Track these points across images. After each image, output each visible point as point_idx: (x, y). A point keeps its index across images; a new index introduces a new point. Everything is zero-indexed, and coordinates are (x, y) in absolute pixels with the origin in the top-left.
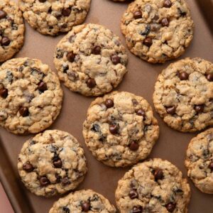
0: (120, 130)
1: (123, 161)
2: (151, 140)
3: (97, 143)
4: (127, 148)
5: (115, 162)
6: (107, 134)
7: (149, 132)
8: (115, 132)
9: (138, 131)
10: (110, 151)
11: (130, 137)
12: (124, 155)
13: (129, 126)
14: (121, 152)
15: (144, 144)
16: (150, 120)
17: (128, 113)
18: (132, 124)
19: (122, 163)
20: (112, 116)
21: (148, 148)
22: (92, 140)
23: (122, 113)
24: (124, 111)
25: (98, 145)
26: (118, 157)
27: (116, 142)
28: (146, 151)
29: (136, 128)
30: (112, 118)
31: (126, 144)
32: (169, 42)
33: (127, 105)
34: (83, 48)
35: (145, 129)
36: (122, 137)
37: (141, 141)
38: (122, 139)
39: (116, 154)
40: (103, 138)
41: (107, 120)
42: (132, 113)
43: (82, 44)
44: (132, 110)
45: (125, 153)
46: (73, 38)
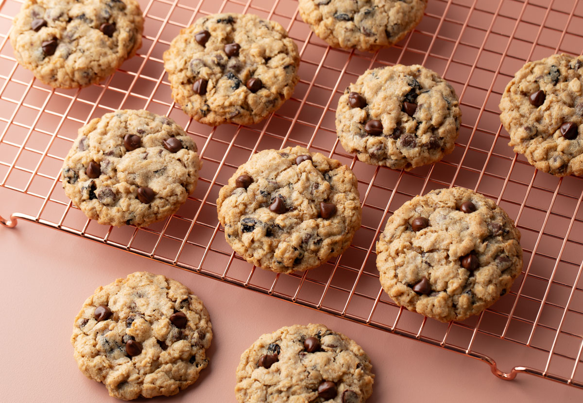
0: (288, 202)
1: (326, 242)
2: (348, 186)
3: (266, 241)
4: (319, 220)
5: (316, 252)
6: (272, 219)
7: (335, 178)
8: (283, 208)
9: (318, 184)
10: (294, 239)
11: (311, 201)
12: (322, 231)
13: (298, 186)
14: (313, 228)
15: (342, 197)
16: (326, 162)
17: (282, 171)
18: (301, 181)
19: (328, 243)
20: (261, 191)
21: (352, 198)
22: (256, 245)
23: (274, 177)
24: (274, 173)
25: (269, 243)
26: (315, 239)
27: (295, 220)
28: (352, 204)
29: (311, 182)
30: (263, 194)
31: (312, 213)
32: (268, 54)
33: (272, 162)
34: (110, 147)
35: (327, 178)
36: (299, 208)
37: (333, 196)
38: (300, 211)
39: (309, 236)
40: (271, 228)
41: (257, 201)
42: (289, 167)
43: (105, 142)
44: (286, 162)
45: (321, 226)
46: (85, 142)
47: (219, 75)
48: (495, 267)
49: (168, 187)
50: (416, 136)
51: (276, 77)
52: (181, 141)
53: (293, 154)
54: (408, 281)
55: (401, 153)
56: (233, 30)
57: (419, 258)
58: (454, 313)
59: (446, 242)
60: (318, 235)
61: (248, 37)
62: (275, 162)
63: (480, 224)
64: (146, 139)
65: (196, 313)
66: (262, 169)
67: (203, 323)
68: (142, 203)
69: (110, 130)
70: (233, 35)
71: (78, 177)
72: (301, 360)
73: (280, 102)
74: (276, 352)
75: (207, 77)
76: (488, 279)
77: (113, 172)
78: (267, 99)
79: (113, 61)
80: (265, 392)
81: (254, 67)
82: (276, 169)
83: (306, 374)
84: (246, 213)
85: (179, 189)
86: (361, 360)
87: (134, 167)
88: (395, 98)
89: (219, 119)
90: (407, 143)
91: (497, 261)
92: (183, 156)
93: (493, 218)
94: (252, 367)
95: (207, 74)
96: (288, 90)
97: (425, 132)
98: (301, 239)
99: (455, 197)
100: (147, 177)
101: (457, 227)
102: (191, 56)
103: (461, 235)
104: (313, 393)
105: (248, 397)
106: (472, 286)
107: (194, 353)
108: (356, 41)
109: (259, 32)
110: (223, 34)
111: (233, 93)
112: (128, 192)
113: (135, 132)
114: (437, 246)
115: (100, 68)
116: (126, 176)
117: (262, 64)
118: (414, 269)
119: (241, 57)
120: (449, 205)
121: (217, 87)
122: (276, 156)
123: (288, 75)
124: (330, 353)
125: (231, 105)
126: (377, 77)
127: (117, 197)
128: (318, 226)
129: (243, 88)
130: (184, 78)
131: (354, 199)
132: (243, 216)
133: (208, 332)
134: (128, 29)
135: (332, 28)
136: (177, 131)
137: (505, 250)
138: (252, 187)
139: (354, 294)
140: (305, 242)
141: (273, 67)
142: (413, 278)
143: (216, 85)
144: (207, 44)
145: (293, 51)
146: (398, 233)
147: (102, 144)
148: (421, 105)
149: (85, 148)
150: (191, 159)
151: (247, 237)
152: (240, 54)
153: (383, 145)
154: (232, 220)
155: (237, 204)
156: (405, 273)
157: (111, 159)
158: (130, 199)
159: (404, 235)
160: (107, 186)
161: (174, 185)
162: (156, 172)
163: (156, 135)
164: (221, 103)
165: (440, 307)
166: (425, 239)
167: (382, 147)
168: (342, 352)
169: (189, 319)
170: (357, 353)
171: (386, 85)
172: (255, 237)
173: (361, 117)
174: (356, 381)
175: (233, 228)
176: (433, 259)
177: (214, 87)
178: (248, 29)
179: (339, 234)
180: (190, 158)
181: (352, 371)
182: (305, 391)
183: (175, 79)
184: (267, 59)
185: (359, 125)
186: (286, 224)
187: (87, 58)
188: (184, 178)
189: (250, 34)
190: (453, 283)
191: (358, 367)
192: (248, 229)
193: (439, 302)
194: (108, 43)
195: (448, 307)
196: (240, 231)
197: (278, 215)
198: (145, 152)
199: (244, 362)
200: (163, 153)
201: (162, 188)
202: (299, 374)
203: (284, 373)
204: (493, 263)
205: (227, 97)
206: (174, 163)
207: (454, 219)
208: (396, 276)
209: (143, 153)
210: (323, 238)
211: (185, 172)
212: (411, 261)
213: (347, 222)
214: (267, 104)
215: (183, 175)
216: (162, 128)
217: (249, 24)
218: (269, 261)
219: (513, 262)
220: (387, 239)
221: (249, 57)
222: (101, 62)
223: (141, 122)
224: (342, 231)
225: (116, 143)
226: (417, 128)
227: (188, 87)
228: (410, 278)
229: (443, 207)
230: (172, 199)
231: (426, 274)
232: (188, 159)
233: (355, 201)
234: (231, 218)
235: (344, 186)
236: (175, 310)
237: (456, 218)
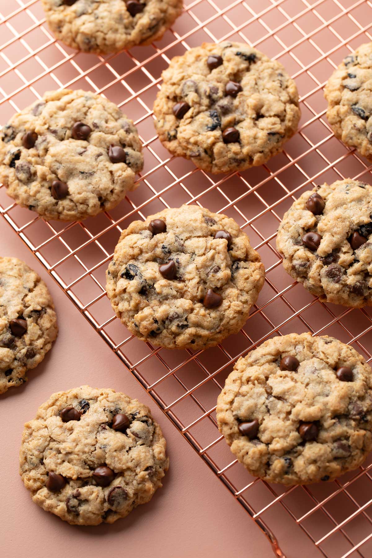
0: (181, 270)
1: (191, 330)
2: (247, 286)
3: (136, 297)
4: (198, 305)
5: (175, 335)
6: (154, 280)
7: (241, 271)
8: (172, 274)
9: (219, 268)
10: (161, 311)
11: (203, 281)
12: (193, 317)
13: (199, 261)
14: (185, 311)
15: (234, 294)
16: (244, 250)
17: (195, 237)
18: (205, 256)
19: (192, 333)
20: (163, 246)
21: (243, 300)
22: (126, 296)
23: (184, 238)
24: (188, 235)
25: (137, 302)
26: (181, 322)
27: (175, 293)
28: (238, 307)
29: (214, 263)
30: (163, 250)
31: (195, 295)
32: (263, 111)
33: (191, 222)
34: (57, 126)
35: (234, 267)
36: (187, 282)
37: (227, 289)
38: (186, 286)
39: (177, 316)
40: (148, 287)
41: (154, 253)
42: (204, 236)
43: (56, 118)
44: (204, 230)
45: (195, 311)
46: (40, 108)
47: (204, 108)
48: (329, 450)
49: (83, 194)
50: (345, 273)
51: (255, 138)
52: (127, 154)
53: (221, 224)
54: (239, 415)
55: (320, 281)
56: (248, 69)
57: (263, 399)
58: (264, 472)
59: (296, 398)
60: (186, 319)
61: (256, 84)
62: (194, 225)
63: (342, 398)
64: (95, 135)
65: (41, 329)
66: (178, 224)
67: (39, 343)
68: (52, 196)
69: (69, 108)
70: (244, 75)
71: (13, 138)
72: (98, 432)
73: (246, 165)
74: (83, 410)
75: (190, 104)
76: (313, 458)
77: (44, 151)
78: (234, 156)
79: (119, 41)
80: (47, 443)
81: (242, 117)
82: (191, 231)
83: (93, 449)
84: (138, 259)
85: (93, 201)
86: (155, 464)
87: (64, 158)
88: (348, 223)
89: (179, 151)
90: (331, 275)
91: (336, 445)
92: (117, 171)
93: (361, 398)
94: (53, 412)
95: (193, 101)
96: (260, 157)
97: (355, 274)
98: (168, 314)
99: (340, 355)
100: (70, 173)
101: (318, 388)
102: (191, 74)
103: (316, 399)
104: (88, 471)
105: (30, 439)
106: (296, 455)
107: (13, 366)
108: (357, 142)
109: (269, 85)
110: (233, 69)
111: (204, 133)
112: (44, 179)
113: (90, 124)
114: (287, 397)
115: (103, 42)
116: (51, 162)
117: (251, 118)
118: (252, 406)
119: (236, 102)
120: (328, 360)
121: (194, 118)
122: (198, 219)
123: (268, 142)
124: (130, 440)
125: (196, 143)
126: (348, 192)
127: (32, 177)
128: (192, 310)
129: (217, 133)
130: (171, 93)
131: (246, 302)
132: (132, 261)
133: (40, 353)
134: (152, 17)
135: (342, 117)
136: (131, 142)
137: (350, 439)
138: (159, 236)
140: (170, 319)
141: (260, 127)
142: (245, 414)
143: (196, 116)
144: (215, 71)
145: (289, 121)
146: (262, 361)
147: (52, 118)
148: (368, 244)
149: (37, 114)
150: (123, 178)
151: (123, 283)
152: (238, 97)
153: (308, 263)
154: (120, 259)
155: (135, 245)
156: (241, 405)
157: (51, 138)
158: (42, 186)
159: (267, 366)
160: (30, 162)
161: (90, 195)
162: (82, 173)
163: (106, 135)
164: (187, 137)
165: (253, 458)
166: (281, 382)
167: (307, 265)
168: (142, 446)
169: (29, 332)
170: (156, 455)
171: (349, 205)
172: (128, 288)
173: (306, 224)
174: (135, 482)
175: (116, 267)
176: (275, 407)
177: (192, 117)
178: (261, 76)
179: (208, 330)
180: (123, 176)
181: (138, 470)
182: (81, 465)
183: (165, 90)
184: (259, 116)
185: (301, 231)
186: (162, 291)
187: (96, 25)
188: (104, 193)
189: (260, 82)
190: (278, 442)
191: (147, 469)
192: (128, 276)
193: (254, 453)
194: (126, 21)
195: (261, 463)
196: (120, 274)
197: (163, 278)
198: (85, 148)
199: (50, 401)
200: (101, 158)
201: (77, 192)
202: (86, 445)
203: (74, 436)
204: (330, 444)
205: (197, 134)
206: (104, 173)
207: (321, 378)
208: (232, 403)
209: (82, 147)
210: (190, 325)
211: (109, 187)
212: (255, 396)
213: (224, 322)
214: (232, 161)
215: (105, 189)
216: (118, 132)
217: (266, 71)
218: (129, 318)
219: (353, 454)
220: (251, 360)
221: (244, 105)
222: (107, 37)
223: (102, 116)
224: (212, 328)
225: (66, 124)
226: (351, 265)
227: (171, 104)
228: (242, 412)
229: (321, 359)
230: (81, 207)
231: (260, 417)
232: (119, 176)
233: (245, 306)
234: (121, 256)
235: (245, 284)
236: (21, 316)
237: (325, 378)
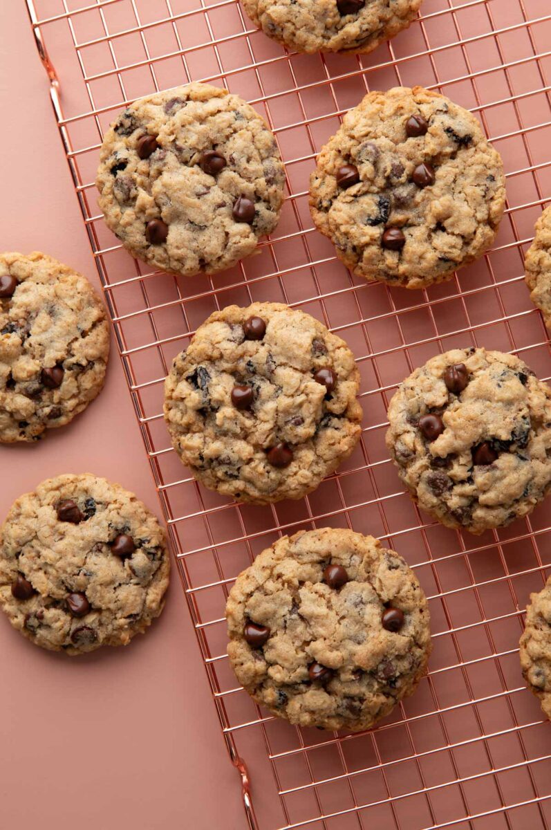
0: (258, 403)
1: (239, 484)
2: (328, 454)
3: (190, 417)
4: (260, 455)
5: (219, 481)
6: (221, 403)
7: (329, 432)
8: (246, 404)
9: (303, 421)
10: (213, 448)
11: (277, 428)
12: (247, 470)
13: (284, 401)
14: (241, 459)
15: (308, 460)
16: (344, 405)
17: (291, 367)
18: (293, 399)
19: (238, 488)
20: (250, 362)
21: (316, 471)
22: (182, 406)
23: (278, 363)
24: (283, 360)
25: (191, 422)
26: (231, 469)
27: (238, 430)
28: (306, 479)
29: (299, 412)
30: (248, 366)
31: (260, 443)
32: (447, 223)
33: (295, 346)
34: (186, 142)
35: (323, 423)
36: (258, 422)
37: (302, 449)
38: (255, 427)
39: (228, 462)
40: (210, 409)
41: (236, 366)
42: (301, 371)
43: (188, 130)
44: (305, 364)
45: (253, 464)
46: (177, 106)
47: (375, 189)
48: (335, 706)
49: (182, 250)
50: (451, 489)
51: (421, 257)
52: (257, 213)
53: (332, 358)
54: (251, 616)
55: (417, 484)
56: (453, 156)
57: (285, 610)
58: (253, 690)
59: (321, 631)
60: (239, 469)
61: (455, 181)
62: (296, 351)
63: (374, 655)
64: (227, 174)
65: (78, 387)
66: (279, 342)
67: (70, 404)
68: (145, 235)
69: (210, 122)
70: (445, 162)
71: (129, 133)
72: (91, 551)
73: (398, 283)
74: (85, 514)
75: (361, 178)
76: (312, 709)
77: (156, 172)
78: (386, 269)
79: (312, 45)
80: (30, 538)
81: (417, 221)
82: (289, 358)
83: (76, 571)
84: (214, 363)
85: (191, 263)
86: (142, 611)
87: (175, 194)
88: (480, 430)
89: (325, 229)
90: (432, 483)
91: (345, 702)
92: (235, 235)
93: (400, 657)
94: (53, 500)
95: (365, 175)
96: (418, 283)
97: (462, 495)
98: (219, 456)
99: (398, 592)
100: (177, 216)
101: (353, 629)
102: (380, 134)
103: (343, 643)
104: (62, 592)
105: (16, 521)
106: (295, 692)
107: (29, 422)
109: (469, 190)
110: (433, 150)
111: (362, 226)
112: (142, 210)
113: (227, 156)
114: (312, 623)
115: (291, 37)
116: (159, 193)
117: (427, 227)
118: (269, 613)
119: (419, 196)
120: (382, 593)
121: (358, 199)
122: (305, 344)
123: (436, 268)
124: (125, 575)
125: (346, 234)
126: (501, 383)
127: (130, 201)
128: (250, 460)
129: (376, 231)
130: (345, 149)
131: (318, 475)
132: (206, 363)
133: (67, 416)
134: (365, 27)
135: (543, 269)
136: (269, 196)
137: (365, 703)
138: (250, 345)
139: (213, 550)
140: (219, 462)
141: (433, 244)
142: (258, 618)
143: (361, 196)
144: (411, 140)
145: (474, 248)
146: (306, 559)
147: (184, 129)
148: (495, 468)
149: (169, 112)
150: (241, 247)
151: (184, 388)
152: (423, 191)
153: (413, 456)
154: (193, 355)
155: (217, 345)
156: (258, 604)
157: (171, 158)
158: (138, 218)
159: (308, 568)
160: (133, 181)
161: (191, 254)
162: (192, 223)
163: (241, 180)
164: (339, 221)
165: (245, 673)
166: (314, 601)
167: (408, 457)
168: (136, 587)
169: (62, 388)
170: (148, 602)
171: (494, 405)
172: (187, 400)
173: (433, 402)
174: (110, 627)
175: (184, 363)
176: (294, 628)
177: (355, 196)
178: (466, 172)
179: (259, 490)
180: (240, 244)
181: (119, 615)
182: (56, 584)
183: (340, 139)
184: (440, 227)
185: (423, 408)
186: (223, 424)
187: (289, 13)
188: (208, 258)
189: (461, 180)
190: (279, 672)
192: (193, 379)
193: (249, 669)
194: (329, 20)
195: (253, 681)
196: (186, 375)
197: (231, 405)
198: (208, 188)
199: (56, 484)
200: (223, 209)
201: (175, 245)
202: (70, 564)
203: (61, 545)
204: (338, 699)
205: (352, 222)
206: (218, 233)
207: (362, 617)
208: (250, 595)
209: (204, 186)
210: (241, 477)
211: (217, 253)
212: (278, 601)
213: (283, 488)
214: (381, 273)
215: (211, 254)
216: (257, 180)
217: (475, 167)
218: (176, 432)
219: (361, 718)
220: (294, 549)
221: (427, 205)
222: (298, 33)
223: (245, 151)
224: (265, 491)
225: (197, 144)
226: (462, 482)
227: (339, 162)
228: (256, 615)
229: (374, 589)
230: (174, 264)
231: (274, 630)
232: (235, 243)
233: (315, 479)
234: (196, 352)
235: (327, 451)
236: (59, 365)
237: (367, 618)
